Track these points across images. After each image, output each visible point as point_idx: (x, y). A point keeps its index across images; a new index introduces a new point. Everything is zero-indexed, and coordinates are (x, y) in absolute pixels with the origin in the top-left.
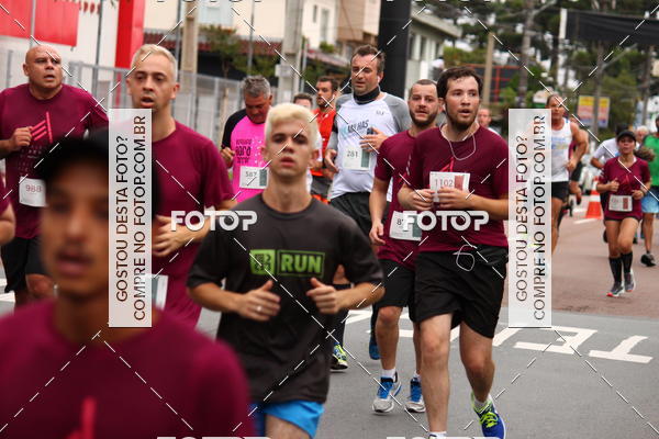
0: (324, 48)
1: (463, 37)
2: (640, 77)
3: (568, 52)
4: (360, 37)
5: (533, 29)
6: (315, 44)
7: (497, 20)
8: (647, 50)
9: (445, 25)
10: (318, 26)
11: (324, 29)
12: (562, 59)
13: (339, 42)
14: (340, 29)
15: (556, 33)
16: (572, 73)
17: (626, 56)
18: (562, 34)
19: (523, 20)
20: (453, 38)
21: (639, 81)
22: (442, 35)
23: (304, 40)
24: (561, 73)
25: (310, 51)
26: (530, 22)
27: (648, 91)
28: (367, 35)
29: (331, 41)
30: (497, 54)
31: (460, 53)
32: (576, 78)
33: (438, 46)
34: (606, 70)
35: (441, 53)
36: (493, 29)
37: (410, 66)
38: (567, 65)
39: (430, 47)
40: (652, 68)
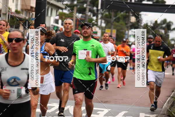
0: (17, 12)
1: (66, 8)
2: (127, 22)
3: (102, 14)
4: (29, 8)
5: (89, 5)
6: (13, 10)
7: (78, 2)
8: (129, 13)
9: (59, 4)
10: (14, 4)
11: (17, 5)
12: (100, 16)
13: (22, 10)
14: (22, 5)
15: (97, 7)
16: (103, 21)
17: (122, 15)
18: (99, 8)
19: (86, 3)
20: (62, 9)
21: (126, 24)
22: (58, 8)
23: (9, 9)
24: (99, 21)
25: (12, 13)
26: (88, 3)
27: (129, 27)
28: (32, 7)
29: (19, 9)
30: (77, 14)
31: (65, 14)
32: (105, 23)
33: (57, 11)
34: (115, 20)
35: (58, 14)
36: (76, 5)
37: (47, 19)
38: (102, 18)
39: (54, 12)
40: (130, 19)
